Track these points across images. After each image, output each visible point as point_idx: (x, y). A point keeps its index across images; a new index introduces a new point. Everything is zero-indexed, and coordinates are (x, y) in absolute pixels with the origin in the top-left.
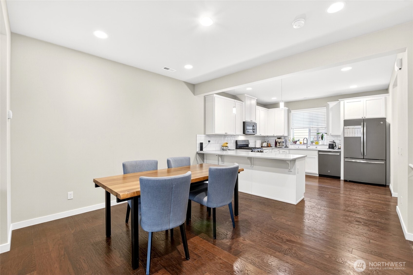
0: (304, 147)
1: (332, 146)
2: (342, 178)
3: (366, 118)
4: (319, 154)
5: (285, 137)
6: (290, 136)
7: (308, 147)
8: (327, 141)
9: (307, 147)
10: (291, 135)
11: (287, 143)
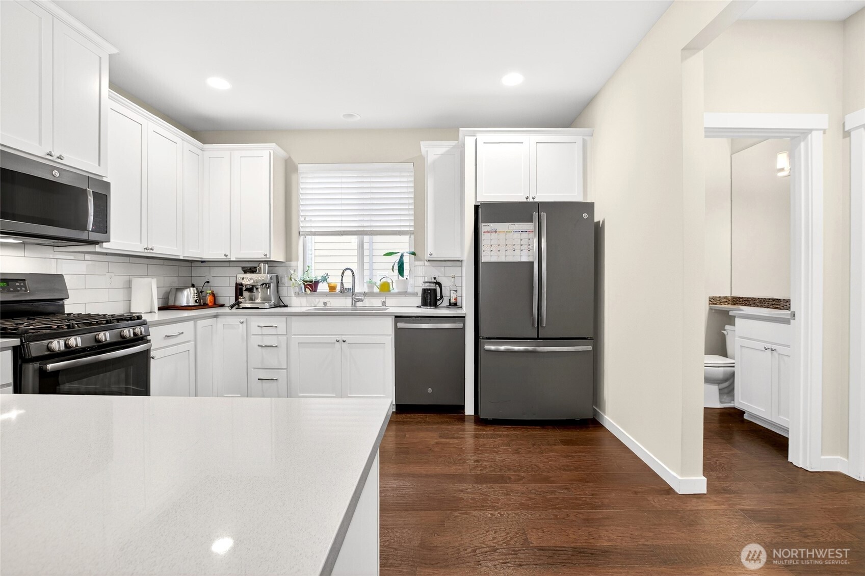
0: (345, 303)
1: (430, 297)
2: (469, 410)
3: (535, 200)
4: (397, 330)
5: (272, 265)
6: (293, 263)
7: (359, 304)
9: (354, 304)
10: (298, 260)
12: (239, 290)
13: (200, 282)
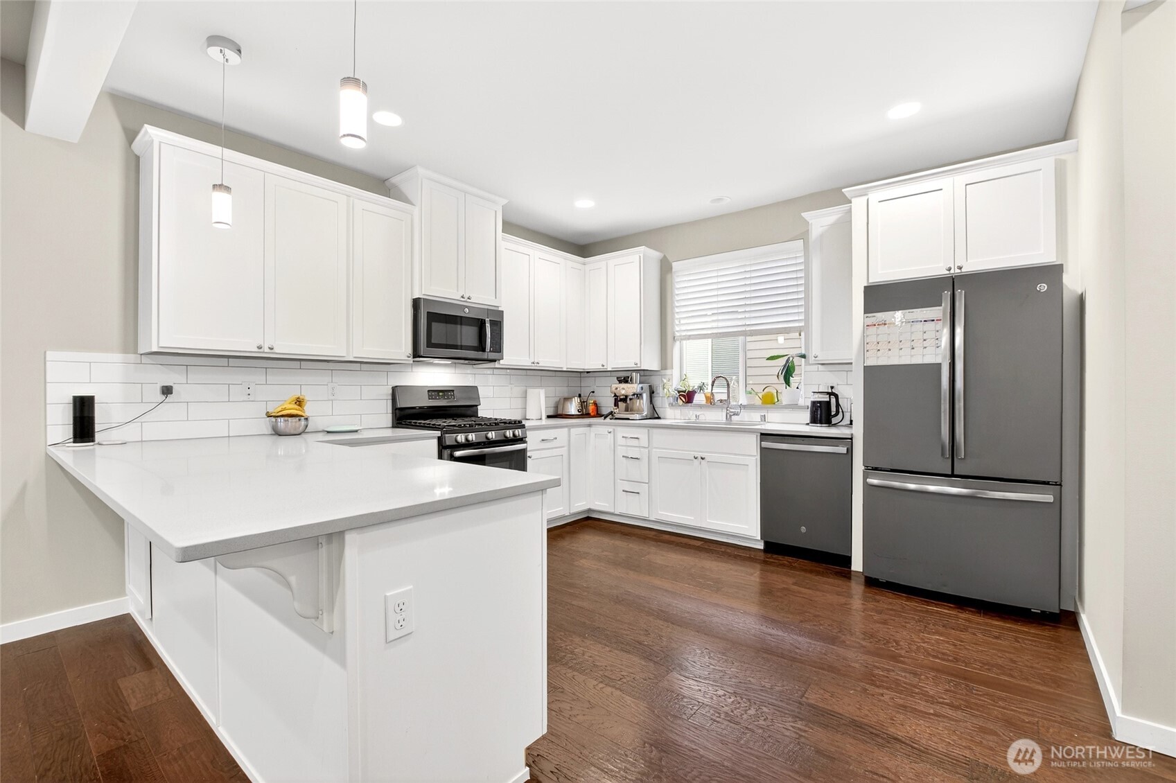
0: (716, 416)
1: (823, 412)
2: (857, 565)
3: (963, 270)
4: (764, 452)
5: (645, 374)
6: (668, 372)
7: (735, 418)
8: (807, 389)
9: (729, 417)
10: (673, 368)
11: (658, 402)
12: (618, 400)
13: (585, 392)
